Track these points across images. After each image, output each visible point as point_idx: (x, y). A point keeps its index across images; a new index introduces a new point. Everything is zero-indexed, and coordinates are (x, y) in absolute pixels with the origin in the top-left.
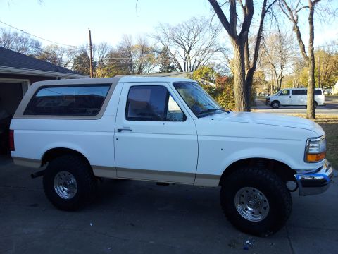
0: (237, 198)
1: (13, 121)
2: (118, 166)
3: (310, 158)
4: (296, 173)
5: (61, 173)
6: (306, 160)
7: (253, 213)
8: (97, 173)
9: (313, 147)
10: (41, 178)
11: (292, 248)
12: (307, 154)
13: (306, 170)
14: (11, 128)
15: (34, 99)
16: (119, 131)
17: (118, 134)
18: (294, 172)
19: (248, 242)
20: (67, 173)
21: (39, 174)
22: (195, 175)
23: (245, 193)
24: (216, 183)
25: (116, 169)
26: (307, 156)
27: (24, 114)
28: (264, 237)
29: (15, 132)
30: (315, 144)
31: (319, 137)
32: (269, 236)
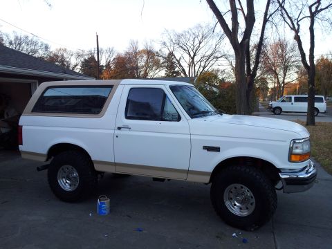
0: (226, 194)
1: (22, 117)
2: (117, 161)
3: (293, 158)
4: (281, 172)
5: (65, 167)
6: (290, 160)
7: (241, 209)
8: (97, 168)
9: (297, 148)
10: (46, 171)
11: (275, 241)
12: (291, 154)
13: (290, 169)
14: (20, 124)
15: (42, 98)
16: (119, 128)
17: (118, 132)
18: (279, 170)
19: (234, 234)
20: (70, 167)
21: (45, 167)
22: (188, 172)
23: (233, 190)
24: (207, 179)
25: (115, 164)
26: (291, 156)
27: (32, 111)
28: (251, 231)
29: (24, 128)
30: (299, 145)
31: (303, 139)
32: (255, 230)
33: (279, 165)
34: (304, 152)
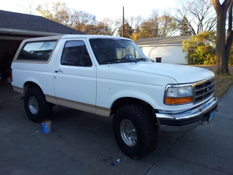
0: (122, 127)
1: (12, 63)
5: (32, 98)
6: (165, 102)
7: (132, 140)
9: (172, 92)
12: (165, 97)
13: (166, 111)
14: (12, 67)
15: (22, 51)
16: (56, 72)
17: (56, 74)
18: (157, 111)
20: (34, 98)
22: (96, 107)
23: (127, 124)
25: (55, 98)
27: (17, 59)
28: (134, 159)
29: (13, 70)
30: (174, 90)
31: (178, 84)
32: (137, 159)
33: (156, 106)
34: (179, 97)
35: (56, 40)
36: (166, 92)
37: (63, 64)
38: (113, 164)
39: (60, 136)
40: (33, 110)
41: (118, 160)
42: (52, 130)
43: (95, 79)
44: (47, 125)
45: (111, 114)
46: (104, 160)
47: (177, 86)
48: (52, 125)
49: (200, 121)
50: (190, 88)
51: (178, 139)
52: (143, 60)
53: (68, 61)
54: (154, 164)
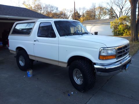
1: (9, 36)
5: (21, 56)
6: (99, 58)
7: (80, 81)
9: (103, 52)
13: (100, 64)
15: (14, 29)
16: (35, 41)
18: (95, 64)
22: (59, 61)
23: (77, 71)
25: (35, 56)
26: (101, 57)
27: (12, 34)
28: (82, 92)
29: (9, 40)
30: (105, 51)
31: (107, 48)
32: (83, 92)
33: (94, 61)
34: (108, 55)
35: (34, 22)
36: (100, 52)
37: (39, 36)
38: (69, 95)
39: (38, 79)
40: (22, 63)
41: (72, 93)
42: (33, 75)
43: (58, 45)
44: (30, 72)
45: (68, 66)
46: (64, 93)
47: (107, 49)
48: (33, 72)
49: (121, 70)
50: (114, 50)
51: (108, 80)
52: (86, 33)
53: (41, 35)
54: (93, 95)
